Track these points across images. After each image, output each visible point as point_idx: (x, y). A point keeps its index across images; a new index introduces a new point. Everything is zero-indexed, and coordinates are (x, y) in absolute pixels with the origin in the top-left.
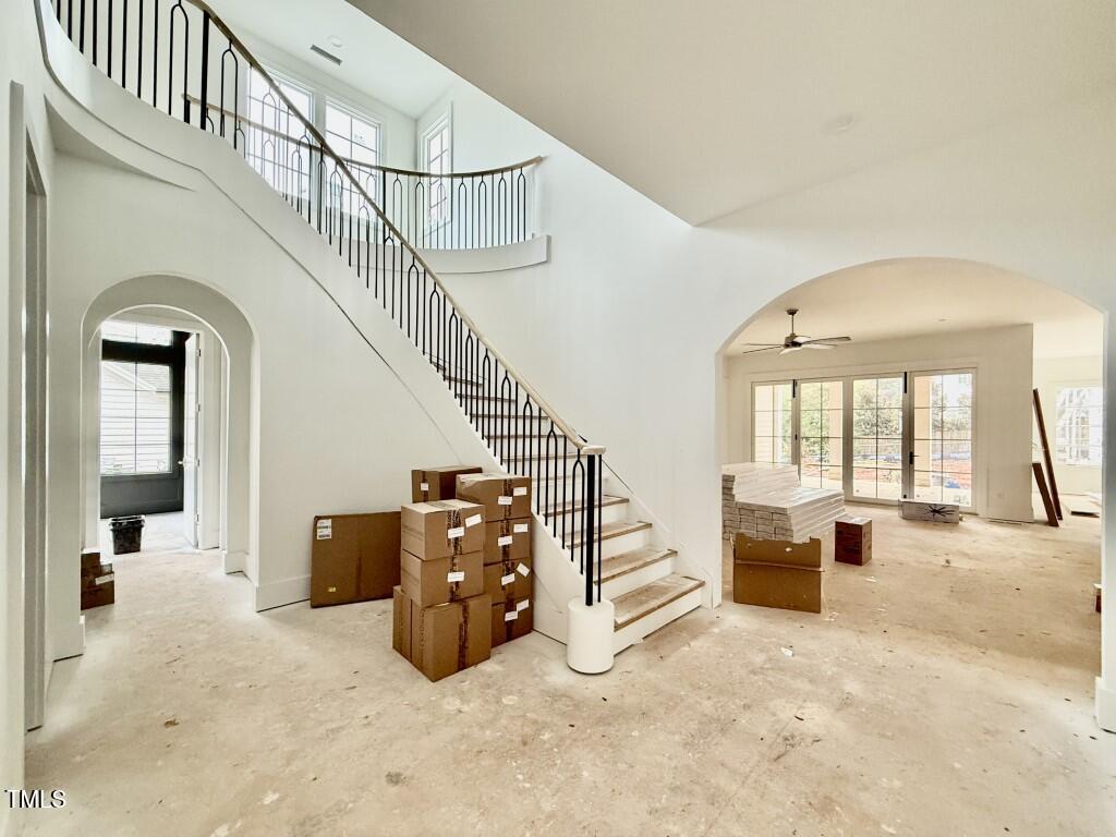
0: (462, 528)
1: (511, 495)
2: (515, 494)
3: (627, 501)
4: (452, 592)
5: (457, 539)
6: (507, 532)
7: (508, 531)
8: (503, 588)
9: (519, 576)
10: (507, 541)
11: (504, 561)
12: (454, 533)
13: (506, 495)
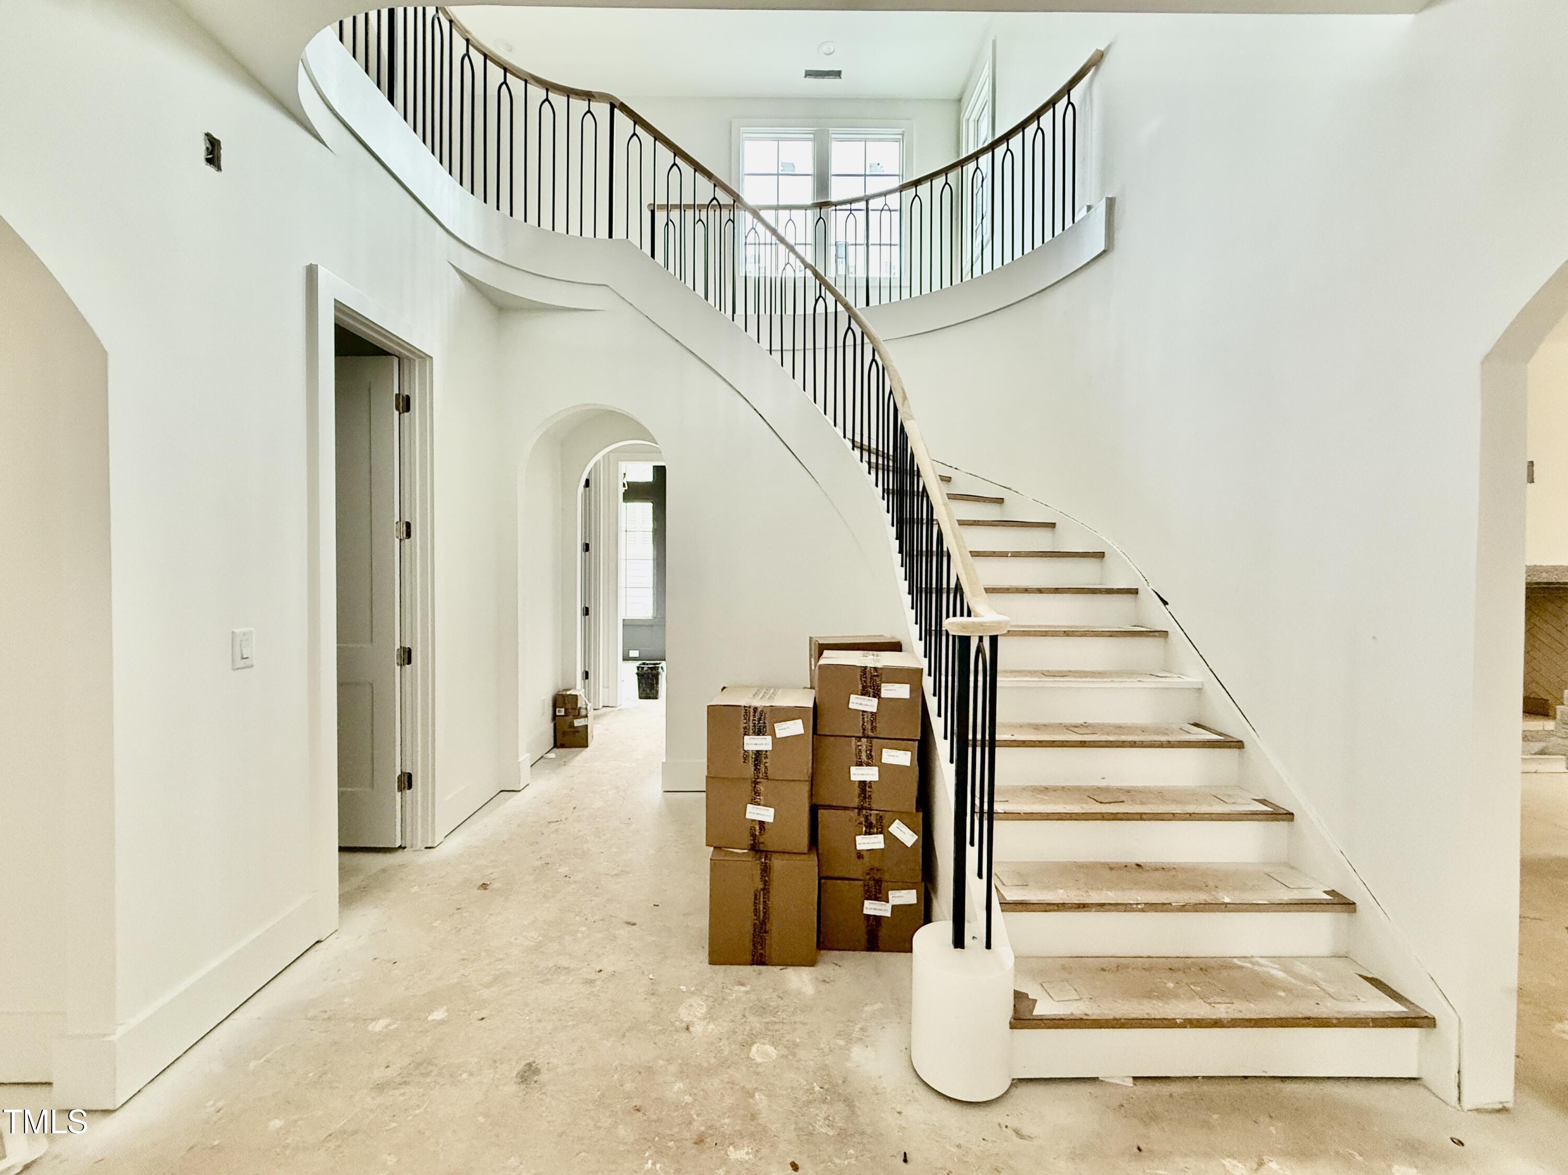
0: (769, 738)
1: (877, 694)
2: (884, 694)
3: (1239, 745)
4: (754, 836)
5: (758, 753)
6: (871, 759)
7: (870, 756)
8: (860, 855)
9: (891, 840)
10: (869, 774)
11: (860, 809)
12: (753, 743)
13: (864, 693)
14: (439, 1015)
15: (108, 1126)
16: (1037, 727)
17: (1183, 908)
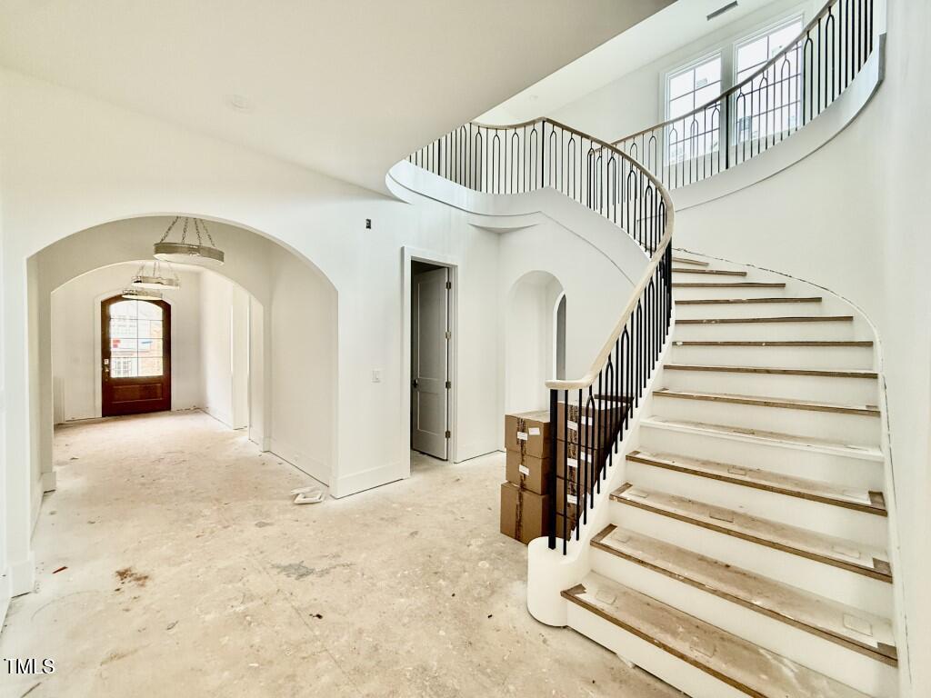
0: (526, 435)
1: (577, 421)
2: (582, 422)
4: (522, 480)
5: (523, 441)
7: (574, 454)
8: (569, 504)
10: (573, 463)
11: (569, 480)
12: (521, 435)
13: (572, 420)
14: (410, 509)
15: (334, 502)
16: (705, 463)
17: (714, 592)
